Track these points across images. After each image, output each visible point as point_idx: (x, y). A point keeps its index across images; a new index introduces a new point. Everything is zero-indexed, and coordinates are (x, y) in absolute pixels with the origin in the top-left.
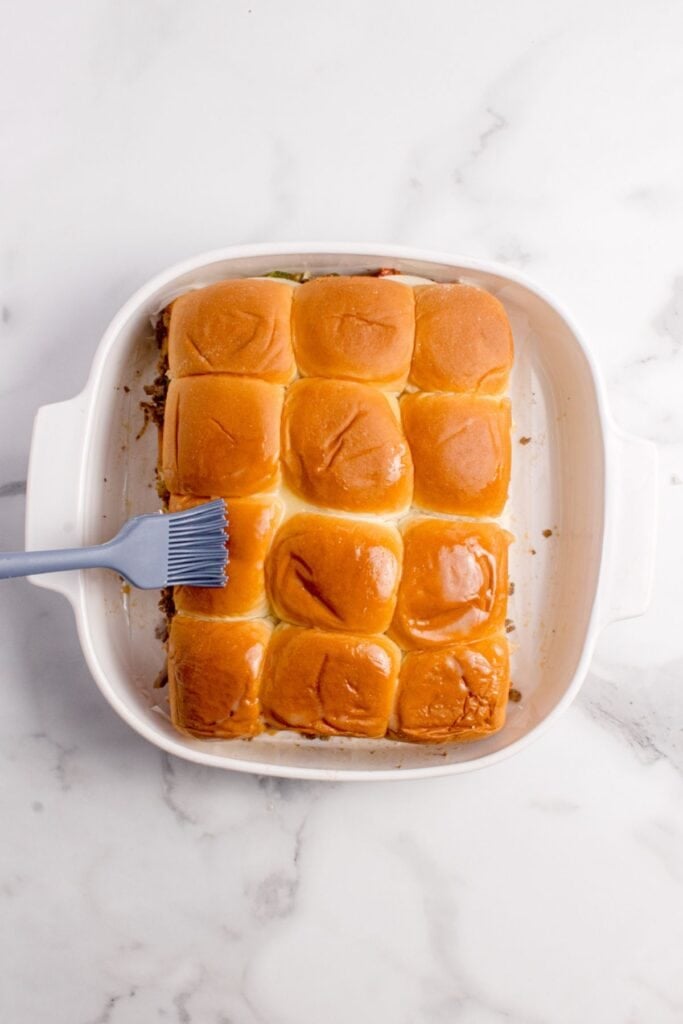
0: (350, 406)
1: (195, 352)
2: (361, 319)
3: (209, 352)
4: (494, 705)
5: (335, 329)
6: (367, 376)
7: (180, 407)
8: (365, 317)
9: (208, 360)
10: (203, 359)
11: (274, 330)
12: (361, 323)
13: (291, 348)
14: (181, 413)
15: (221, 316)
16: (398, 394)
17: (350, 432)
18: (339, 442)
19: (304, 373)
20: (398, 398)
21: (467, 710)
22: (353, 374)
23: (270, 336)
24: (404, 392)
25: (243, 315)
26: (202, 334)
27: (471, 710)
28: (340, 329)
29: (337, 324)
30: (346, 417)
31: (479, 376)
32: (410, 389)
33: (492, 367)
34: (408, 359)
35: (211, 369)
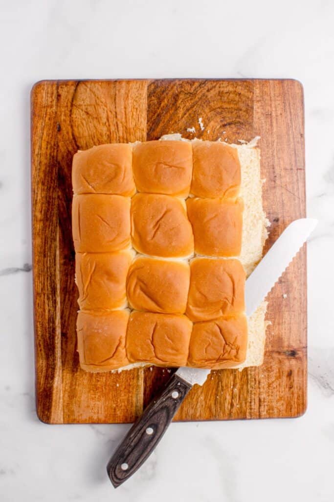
0: (162, 207)
1: (86, 183)
2: (167, 165)
3: (93, 184)
4: (239, 349)
5: (153, 170)
6: (170, 192)
7: (80, 209)
8: (168, 163)
9: (93, 187)
10: (90, 187)
11: (125, 171)
12: (166, 167)
13: (133, 180)
14: (81, 212)
15: (98, 165)
16: (185, 198)
17: (163, 220)
18: (158, 225)
19: (139, 191)
20: (186, 200)
21: (225, 351)
22: (162, 192)
23: (123, 175)
24: (189, 197)
25: (109, 165)
26: (89, 175)
27: (227, 351)
28: (156, 170)
29: (155, 167)
30: (161, 213)
31: (224, 191)
32: (190, 196)
33: (230, 185)
34: (189, 183)
35: (94, 192)
